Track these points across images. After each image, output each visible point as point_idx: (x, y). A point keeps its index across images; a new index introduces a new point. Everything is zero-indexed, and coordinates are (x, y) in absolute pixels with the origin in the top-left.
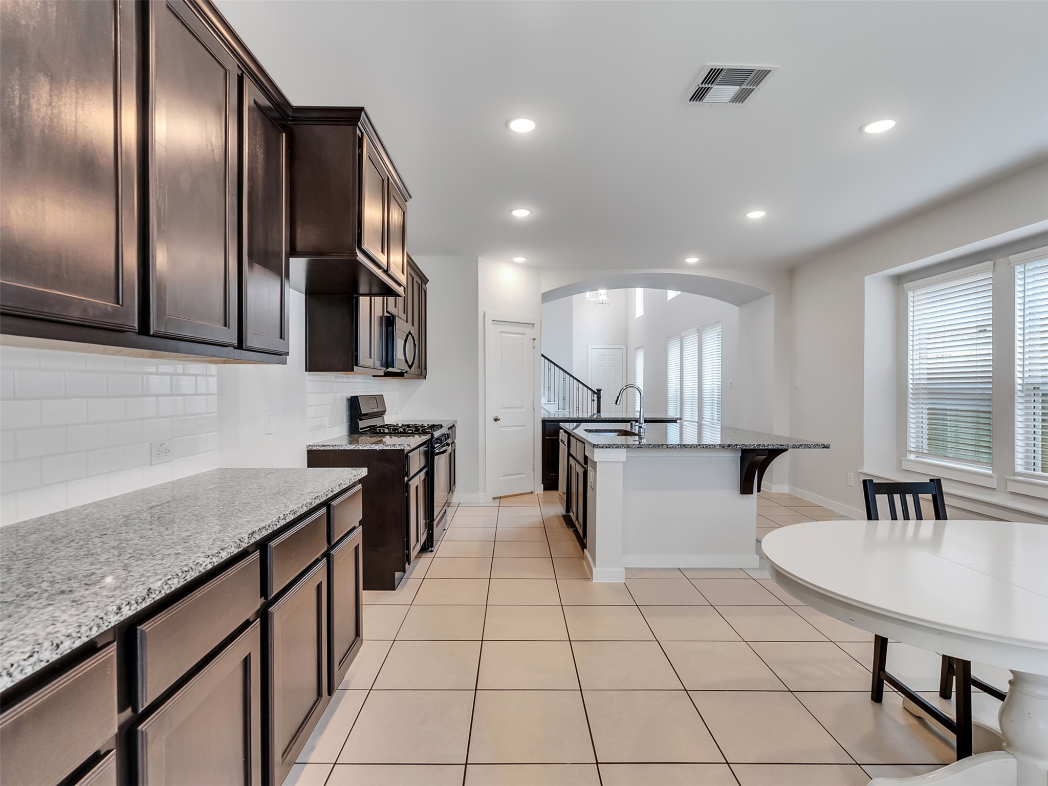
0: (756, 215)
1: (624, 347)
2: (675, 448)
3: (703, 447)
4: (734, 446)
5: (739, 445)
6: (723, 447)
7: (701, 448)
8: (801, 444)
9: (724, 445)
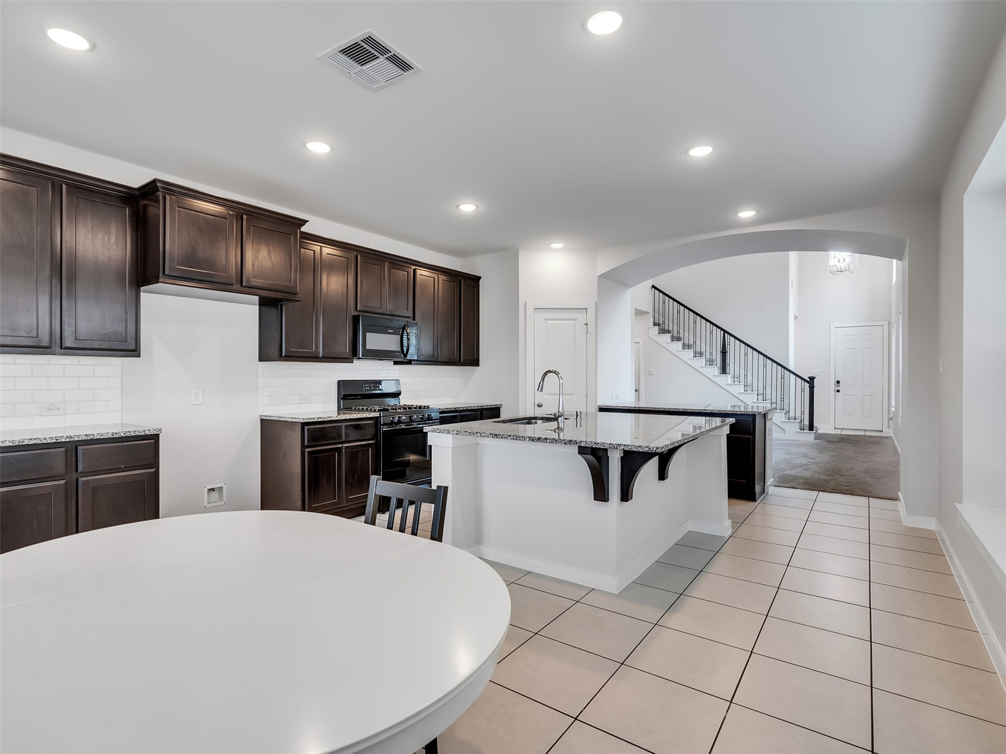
0: (701, 152)
1: (886, 324)
2: (488, 437)
3: (514, 439)
4: (544, 440)
5: (549, 439)
6: (533, 440)
7: (511, 439)
8: (620, 443)
9: (534, 437)
